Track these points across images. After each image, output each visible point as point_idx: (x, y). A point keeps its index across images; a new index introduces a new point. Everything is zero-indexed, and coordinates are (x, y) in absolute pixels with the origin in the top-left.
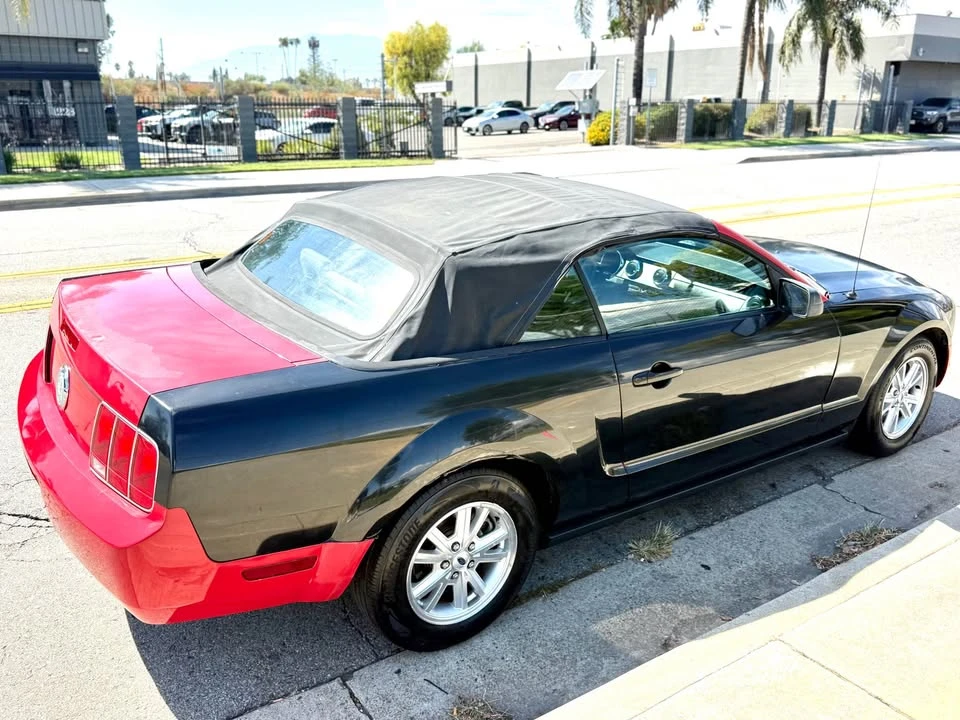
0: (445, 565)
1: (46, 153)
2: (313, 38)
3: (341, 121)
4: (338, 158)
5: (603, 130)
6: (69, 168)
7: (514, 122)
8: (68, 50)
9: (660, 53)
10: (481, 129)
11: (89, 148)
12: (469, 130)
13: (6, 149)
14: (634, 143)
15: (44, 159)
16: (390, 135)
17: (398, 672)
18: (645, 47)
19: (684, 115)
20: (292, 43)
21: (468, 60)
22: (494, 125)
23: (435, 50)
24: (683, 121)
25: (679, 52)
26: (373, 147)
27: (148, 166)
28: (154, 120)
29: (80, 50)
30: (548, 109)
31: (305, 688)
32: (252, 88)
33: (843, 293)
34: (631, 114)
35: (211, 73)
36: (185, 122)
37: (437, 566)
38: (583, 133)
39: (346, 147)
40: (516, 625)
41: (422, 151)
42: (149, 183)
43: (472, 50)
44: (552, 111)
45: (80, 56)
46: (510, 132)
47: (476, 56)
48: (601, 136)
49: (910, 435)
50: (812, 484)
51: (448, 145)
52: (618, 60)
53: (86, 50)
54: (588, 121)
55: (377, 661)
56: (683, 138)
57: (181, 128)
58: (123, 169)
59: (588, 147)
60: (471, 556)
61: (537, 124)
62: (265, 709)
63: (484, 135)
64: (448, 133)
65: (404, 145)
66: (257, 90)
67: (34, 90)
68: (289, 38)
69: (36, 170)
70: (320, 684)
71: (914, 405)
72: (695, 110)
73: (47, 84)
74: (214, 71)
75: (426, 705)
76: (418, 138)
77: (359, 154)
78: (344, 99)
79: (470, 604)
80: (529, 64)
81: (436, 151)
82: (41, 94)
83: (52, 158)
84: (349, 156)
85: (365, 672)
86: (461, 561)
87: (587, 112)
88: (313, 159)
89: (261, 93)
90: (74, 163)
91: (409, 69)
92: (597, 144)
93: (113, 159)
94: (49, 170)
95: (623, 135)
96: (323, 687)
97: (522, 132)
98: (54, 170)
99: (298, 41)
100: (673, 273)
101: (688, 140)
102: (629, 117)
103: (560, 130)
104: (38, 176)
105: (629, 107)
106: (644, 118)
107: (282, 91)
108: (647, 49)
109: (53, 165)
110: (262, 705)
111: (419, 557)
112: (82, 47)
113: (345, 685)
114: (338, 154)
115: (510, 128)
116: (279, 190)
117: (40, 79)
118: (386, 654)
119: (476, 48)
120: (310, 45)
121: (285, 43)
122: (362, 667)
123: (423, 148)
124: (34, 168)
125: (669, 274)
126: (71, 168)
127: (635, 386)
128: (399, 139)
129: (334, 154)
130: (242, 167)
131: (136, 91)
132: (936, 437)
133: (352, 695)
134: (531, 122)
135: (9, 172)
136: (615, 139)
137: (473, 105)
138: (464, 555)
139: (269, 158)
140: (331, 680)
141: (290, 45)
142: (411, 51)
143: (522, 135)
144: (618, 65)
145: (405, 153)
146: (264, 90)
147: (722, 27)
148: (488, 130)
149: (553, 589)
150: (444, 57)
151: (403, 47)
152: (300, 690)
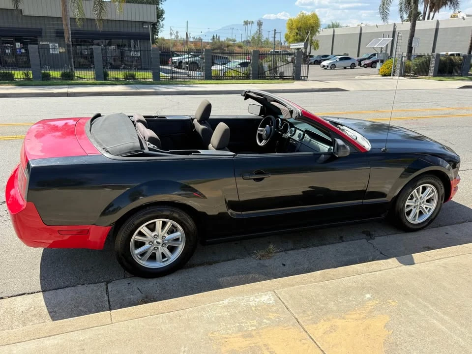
0: (151, 243)
1: (121, 72)
2: (260, 21)
3: (252, 61)
4: (249, 79)
5: (388, 68)
6: (130, 80)
7: (348, 63)
8: (139, 27)
9: (431, 30)
10: (330, 66)
11: (139, 71)
12: (324, 66)
13: (104, 70)
14: (404, 76)
15: (120, 75)
16: (275, 68)
17: (129, 284)
18: (416, 26)
19: (434, 62)
20: (249, 23)
21: (330, 32)
22: (337, 64)
23: (313, 27)
24: (433, 65)
25: (441, 28)
26: (267, 73)
27: (163, 80)
28: (175, 59)
29: (144, 27)
30: (367, 57)
31: (91, 284)
32: (226, 45)
33: (380, 149)
34: (403, 61)
35: (212, 38)
36: (187, 60)
37: (147, 243)
38: (379, 70)
39: (253, 74)
40: (186, 274)
41: (290, 76)
42: (159, 87)
43: (333, 27)
44: (369, 58)
45: (144, 29)
46: (345, 68)
47: (334, 30)
48: (387, 71)
49: (426, 223)
50: (362, 239)
51: (303, 73)
52: (399, 33)
53: (147, 27)
54: (382, 63)
55: (124, 278)
56: (432, 74)
57: (187, 63)
58: (152, 80)
59: (380, 77)
60: (163, 241)
61: (360, 64)
62: (73, 288)
63: (331, 69)
64: (304, 68)
65: (282, 73)
66: (228, 46)
67: (127, 44)
68: (249, 20)
69: (117, 79)
70: (97, 283)
71: (430, 209)
72: (440, 60)
73: (132, 41)
74: (214, 36)
75: (131, 296)
76: (288, 70)
77: (259, 77)
78: (254, 51)
79: (163, 262)
80: (361, 34)
81: (297, 77)
82: (130, 46)
83: (123, 74)
84: (254, 78)
85: (117, 282)
86: (158, 243)
87: (382, 59)
88: (237, 79)
89: (230, 47)
90: (133, 77)
91: (298, 36)
92: (385, 75)
93: (148, 75)
94: (121, 79)
95: (398, 71)
96: (98, 284)
97: (351, 68)
98: (123, 79)
99: (253, 22)
100: (306, 134)
101: (435, 76)
102: (402, 62)
103: (372, 68)
104: (117, 82)
105: (402, 57)
106: (412, 63)
107: (240, 47)
108: (417, 28)
109: (123, 77)
110: (73, 286)
111: (135, 237)
112: (145, 25)
113: (107, 285)
114: (249, 77)
115: (345, 66)
116: (216, 93)
117: (130, 39)
118: (129, 277)
119: (334, 26)
120: (258, 25)
121: (246, 23)
122: (117, 280)
123: (291, 75)
124: (116, 78)
125: (304, 135)
126: (131, 79)
127: (244, 179)
128: (280, 70)
129: (247, 77)
130: (203, 82)
131: (174, 45)
132: (446, 227)
133: (107, 288)
134: (357, 63)
135: (105, 79)
136: (394, 73)
137: (330, 54)
138: (159, 240)
139: (218, 78)
140: (103, 282)
141: (248, 24)
142: (300, 28)
143: (352, 70)
144: (398, 35)
145: (282, 77)
146: (232, 46)
147: (468, 16)
148: (333, 67)
149: (210, 264)
150: (317, 31)
151: (297, 26)
152: (89, 284)
